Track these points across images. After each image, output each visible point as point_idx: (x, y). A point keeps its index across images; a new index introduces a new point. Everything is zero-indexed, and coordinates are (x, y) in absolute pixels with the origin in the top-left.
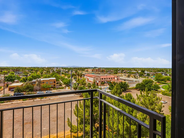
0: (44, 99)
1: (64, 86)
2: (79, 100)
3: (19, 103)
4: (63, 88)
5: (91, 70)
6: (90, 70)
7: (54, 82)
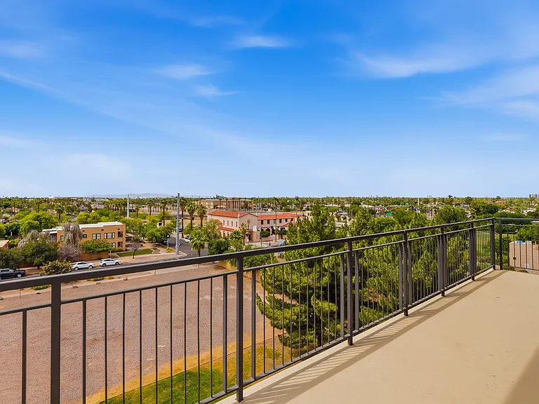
0: (106, 280)
1: (148, 246)
2: (214, 277)
3: (27, 296)
4: (148, 251)
5: (212, 204)
6: (207, 204)
7: (120, 234)
